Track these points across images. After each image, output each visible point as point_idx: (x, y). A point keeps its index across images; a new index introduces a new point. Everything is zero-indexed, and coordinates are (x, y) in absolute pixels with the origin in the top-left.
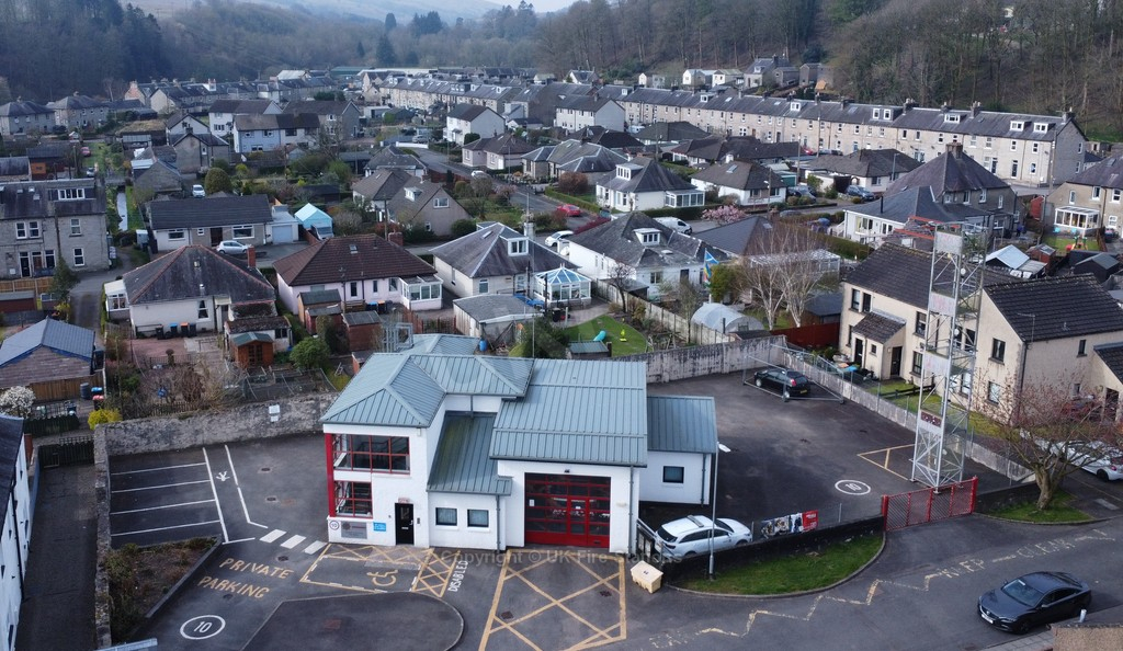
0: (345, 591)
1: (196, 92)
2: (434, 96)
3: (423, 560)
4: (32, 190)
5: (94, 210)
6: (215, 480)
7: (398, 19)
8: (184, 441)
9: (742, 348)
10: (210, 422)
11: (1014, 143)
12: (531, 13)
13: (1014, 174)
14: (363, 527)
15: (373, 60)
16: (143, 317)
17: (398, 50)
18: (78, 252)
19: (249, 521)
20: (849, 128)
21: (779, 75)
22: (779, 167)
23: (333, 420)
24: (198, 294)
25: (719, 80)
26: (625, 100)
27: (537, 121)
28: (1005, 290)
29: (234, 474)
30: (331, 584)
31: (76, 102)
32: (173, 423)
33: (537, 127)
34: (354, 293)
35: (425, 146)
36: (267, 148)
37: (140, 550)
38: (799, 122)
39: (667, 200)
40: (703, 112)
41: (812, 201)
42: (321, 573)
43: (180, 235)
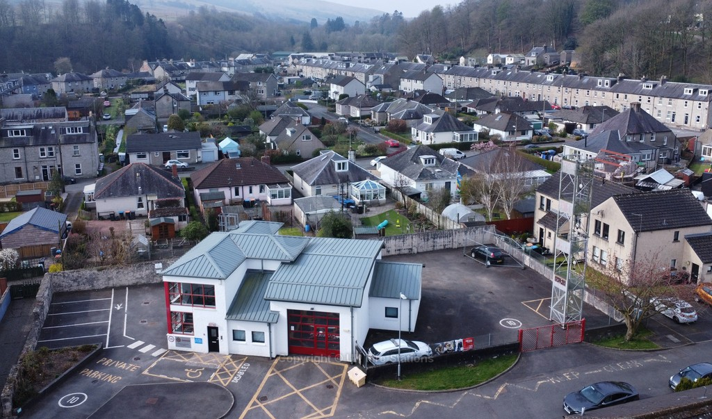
0: (167, 380)
1: (182, 67)
2: (328, 70)
3: (222, 362)
4: (51, 128)
5: (87, 141)
6: (113, 309)
7: (319, 22)
8: (101, 284)
9: (466, 232)
10: (117, 273)
11: (686, 102)
12: (401, 18)
13: (686, 123)
14: (189, 340)
15: (300, 48)
16: (103, 207)
17: (315, 41)
18: (78, 166)
19: (124, 335)
20: (583, 92)
21: (547, 58)
22: (533, 117)
23: (169, 273)
24: (137, 193)
25: (509, 61)
26: (446, 73)
27: (389, 86)
28: (627, 198)
29: (126, 305)
30: (161, 376)
31: (107, 73)
32: (94, 273)
33: (387, 90)
34: (237, 194)
35: (316, 102)
36: (216, 102)
37: (51, 351)
38: (552, 88)
39: (454, 138)
40: (493, 81)
41: (549, 139)
42: (158, 368)
43: (144, 156)
